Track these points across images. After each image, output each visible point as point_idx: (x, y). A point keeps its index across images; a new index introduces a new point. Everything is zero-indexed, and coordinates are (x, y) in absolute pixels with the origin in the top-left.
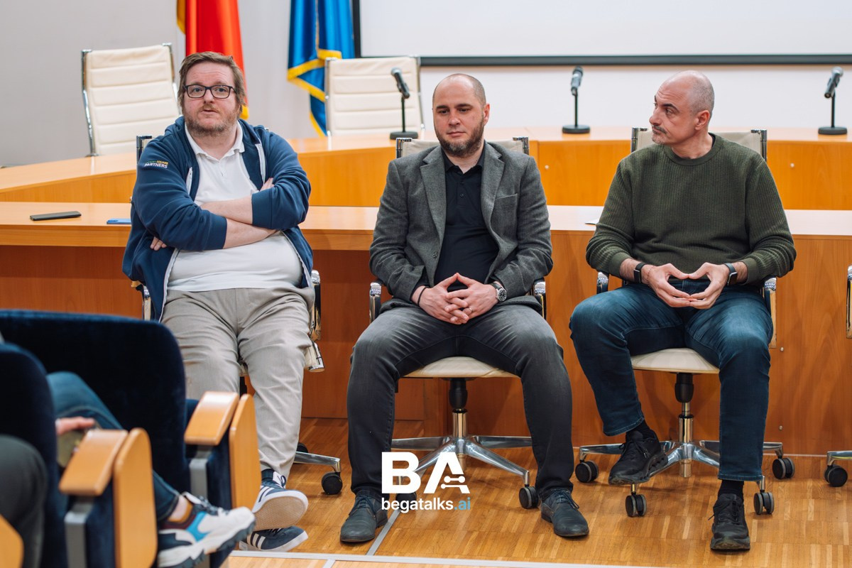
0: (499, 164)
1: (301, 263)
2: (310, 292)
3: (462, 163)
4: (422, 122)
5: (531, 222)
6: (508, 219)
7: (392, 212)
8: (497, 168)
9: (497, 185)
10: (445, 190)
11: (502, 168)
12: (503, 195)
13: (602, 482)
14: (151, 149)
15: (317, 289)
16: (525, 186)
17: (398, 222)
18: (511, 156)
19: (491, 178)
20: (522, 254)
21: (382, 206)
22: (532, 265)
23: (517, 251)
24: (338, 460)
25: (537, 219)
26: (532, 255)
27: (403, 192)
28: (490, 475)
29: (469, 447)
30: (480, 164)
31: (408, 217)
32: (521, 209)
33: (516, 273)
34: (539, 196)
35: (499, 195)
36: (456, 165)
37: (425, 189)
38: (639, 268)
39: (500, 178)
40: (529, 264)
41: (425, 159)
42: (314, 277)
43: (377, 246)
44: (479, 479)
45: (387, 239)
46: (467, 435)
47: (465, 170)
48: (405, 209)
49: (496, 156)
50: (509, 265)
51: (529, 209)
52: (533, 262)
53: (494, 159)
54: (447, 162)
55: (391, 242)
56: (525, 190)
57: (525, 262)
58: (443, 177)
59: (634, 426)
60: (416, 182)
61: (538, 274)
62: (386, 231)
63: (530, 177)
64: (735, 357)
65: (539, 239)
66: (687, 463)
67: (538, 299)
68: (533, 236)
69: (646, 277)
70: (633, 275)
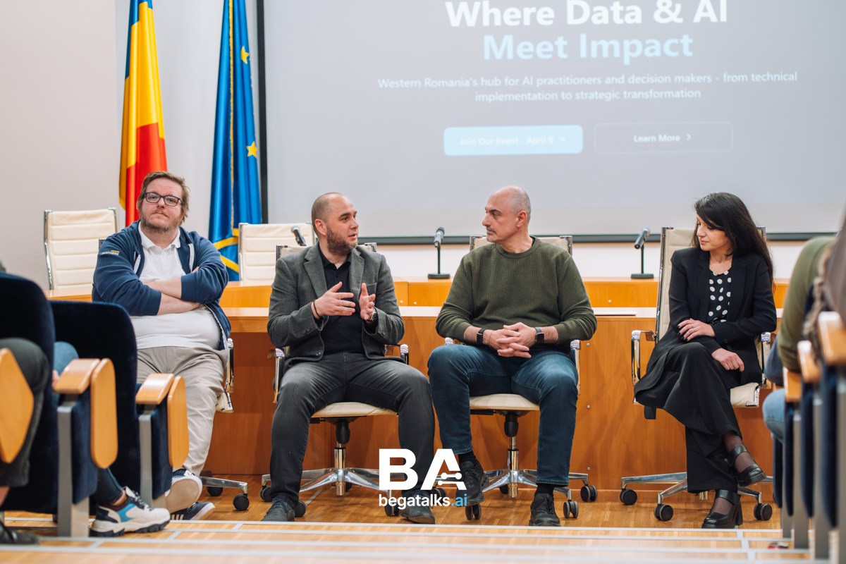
1: (221, 330)
2: (226, 353)
8: (360, 263)
9: (361, 276)
14: (108, 242)
15: (232, 352)
16: (381, 277)
18: (369, 254)
19: (356, 271)
21: (276, 291)
24: (246, 484)
27: (294, 282)
30: (349, 261)
32: (379, 293)
36: (331, 262)
38: (482, 332)
39: (363, 271)
41: (306, 257)
42: (229, 343)
46: (345, 467)
47: (338, 265)
49: (358, 254)
51: (383, 292)
53: (357, 257)
54: (324, 259)
56: (381, 279)
58: (322, 271)
60: (303, 275)
63: (384, 270)
64: (552, 390)
66: (514, 486)
69: (487, 338)
70: (476, 339)
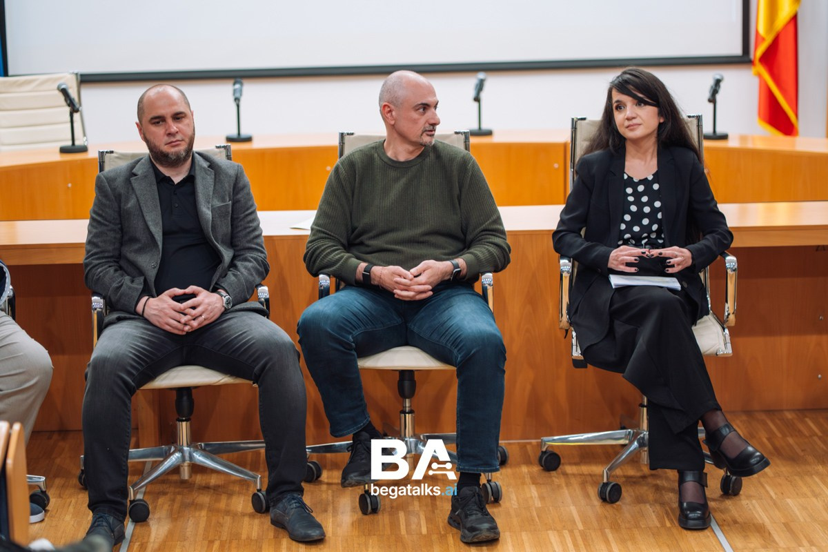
0: (209, 173)
3: (174, 173)
4: (85, 135)
5: (245, 228)
6: (225, 228)
7: (106, 225)
8: (209, 177)
9: (211, 194)
10: (158, 201)
11: (213, 177)
12: (218, 204)
13: (326, 481)
16: (237, 194)
17: (112, 234)
18: (220, 164)
19: (204, 186)
20: (239, 261)
21: (93, 219)
22: (252, 270)
23: (234, 258)
24: (43, 478)
25: (251, 225)
26: (250, 261)
27: (116, 205)
28: (214, 480)
29: (195, 454)
30: (192, 174)
31: (122, 229)
32: (235, 216)
33: (239, 280)
34: (251, 203)
35: (214, 203)
36: (167, 175)
37: (138, 200)
38: (367, 270)
39: (212, 186)
40: (249, 270)
41: (134, 171)
43: (92, 259)
44: (204, 485)
45: (101, 252)
46: (191, 443)
47: (177, 179)
48: (118, 221)
49: (205, 164)
50: (230, 273)
51: (242, 215)
52: (253, 267)
53: (204, 168)
54: (157, 173)
55: (106, 255)
56: (237, 197)
57: (245, 269)
58: (155, 187)
59: (361, 426)
60: (128, 193)
61: (258, 280)
62: (100, 244)
63: (241, 185)
64: (474, 354)
65: (254, 244)
66: (410, 458)
67: (261, 303)
68: (249, 242)
69: (377, 279)
70: (362, 278)
